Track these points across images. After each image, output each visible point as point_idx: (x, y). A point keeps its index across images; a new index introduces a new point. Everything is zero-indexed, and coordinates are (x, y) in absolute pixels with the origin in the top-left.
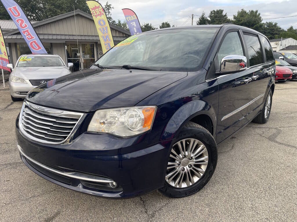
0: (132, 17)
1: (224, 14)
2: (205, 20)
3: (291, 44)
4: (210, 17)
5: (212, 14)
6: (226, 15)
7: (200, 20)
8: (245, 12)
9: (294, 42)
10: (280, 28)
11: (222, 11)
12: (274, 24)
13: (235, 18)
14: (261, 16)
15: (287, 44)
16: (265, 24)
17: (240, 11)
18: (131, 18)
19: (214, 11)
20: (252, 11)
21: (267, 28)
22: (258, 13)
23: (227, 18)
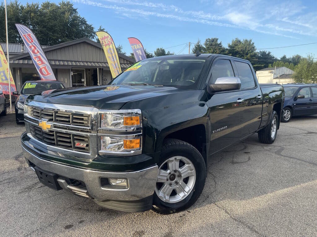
0: (137, 45)
1: (219, 42)
2: (200, 47)
3: (285, 73)
4: (206, 44)
5: (207, 42)
6: (221, 43)
7: (196, 48)
8: (240, 41)
9: (287, 71)
10: (273, 57)
11: (217, 40)
12: (267, 53)
13: (230, 46)
14: (254, 45)
15: (281, 73)
16: (259, 53)
17: (235, 40)
18: (137, 47)
19: (209, 39)
20: (246, 40)
21: (260, 57)
22: (252, 43)
23: (222, 46)
